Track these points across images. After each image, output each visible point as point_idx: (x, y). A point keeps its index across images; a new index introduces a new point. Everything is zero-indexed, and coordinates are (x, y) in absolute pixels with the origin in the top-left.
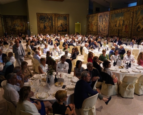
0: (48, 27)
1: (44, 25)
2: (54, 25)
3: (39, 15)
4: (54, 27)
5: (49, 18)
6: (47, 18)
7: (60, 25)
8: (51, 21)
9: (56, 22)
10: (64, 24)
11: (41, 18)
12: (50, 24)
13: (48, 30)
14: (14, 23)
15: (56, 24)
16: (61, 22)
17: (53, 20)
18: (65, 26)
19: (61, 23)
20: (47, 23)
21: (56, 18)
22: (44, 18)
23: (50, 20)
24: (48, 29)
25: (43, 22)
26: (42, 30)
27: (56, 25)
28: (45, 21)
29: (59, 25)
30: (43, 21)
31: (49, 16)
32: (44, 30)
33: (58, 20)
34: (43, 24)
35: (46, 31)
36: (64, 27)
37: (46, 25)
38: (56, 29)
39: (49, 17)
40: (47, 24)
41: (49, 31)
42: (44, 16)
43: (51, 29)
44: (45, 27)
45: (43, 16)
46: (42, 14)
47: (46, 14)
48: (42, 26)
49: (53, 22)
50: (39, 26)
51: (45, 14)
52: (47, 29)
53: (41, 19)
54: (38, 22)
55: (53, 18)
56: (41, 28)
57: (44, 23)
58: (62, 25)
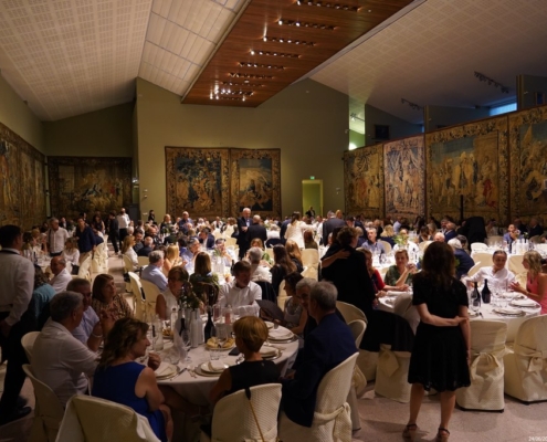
0: (205, 196)
1: (191, 189)
2: (224, 186)
3: (175, 155)
4: (224, 195)
5: (210, 164)
6: (201, 163)
7: (248, 187)
8: (214, 173)
9: (233, 176)
10: (262, 185)
11: (181, 162)
12: (211, 184)
13: (203, 204)
14: (86, 181)
15: (233, 183)
16: (252, 177)
17: (224, 169)
18: (265, 190)
19: (253, 181)
20: (199, 182)
21: (234, 163)
22: (192, 164)
23: (210, 170)
24: (205, 202)
25: (187, 176)
26: (181, 204)
27: (233, 188)
28: (195, 173)
29: (242, 189)
30: (186, 172)
31: (208, 155)
32: (190, 205)
33: (241, 170)
34: (188, 185)
35: (195, 208)
36: (262, 193)
37: (195, 188)
38: (234, 200)
39: (209, 159)
40: (202, 185)
41: (206, 208)
42: (190, 155)
43: (214, 201)
44: (193, 196)
45: (188, 157)
46: (185, 148)
47: (200, 149)
48: (183, 189)
49: (224, 177)
50: (170, 192)
51: (195, 148)
52: (199, 200)
53: (180, 168)
54: (170, 177)
55: (224, 163)
56: (178, 200)
57: (190, 179)
58: (253, 188)
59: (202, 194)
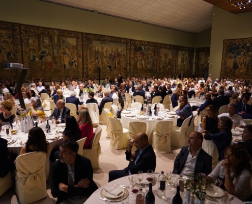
0: (243, 66)
1: (235, 63)
3: (228, 44)
5: (249, 47)
6: (243, 47)
8: (250, 53)
11: (231, 48)
12: (248, 60)
13: (241, 71)
20: (240, 58)
22: (237, 48)
23: (248, 51)
24: (243, 70)
25: (233, 56)
26: (228, 70)
28: (239, 54)
30: (233, 53)
31: (248, 42)
32: (233, 71)
34: (233, 61)
35: (236, 73)
37: (237, 62)
39: (248, 45)
40: (242, 60)
41: (242, 73)
42: (237, 43)
43: (248, 69)
44: (236, 66)
45: (235, 44)
46: (234, 40)
47: (243, 39)
48: (230, 63)
50: (224, 64)
51: (240, 39)
52: (239, 69)
53: (230, 51)
54: (225, 56)
56: (227, 68)
57: (235, 57)
59: (241, 65)
